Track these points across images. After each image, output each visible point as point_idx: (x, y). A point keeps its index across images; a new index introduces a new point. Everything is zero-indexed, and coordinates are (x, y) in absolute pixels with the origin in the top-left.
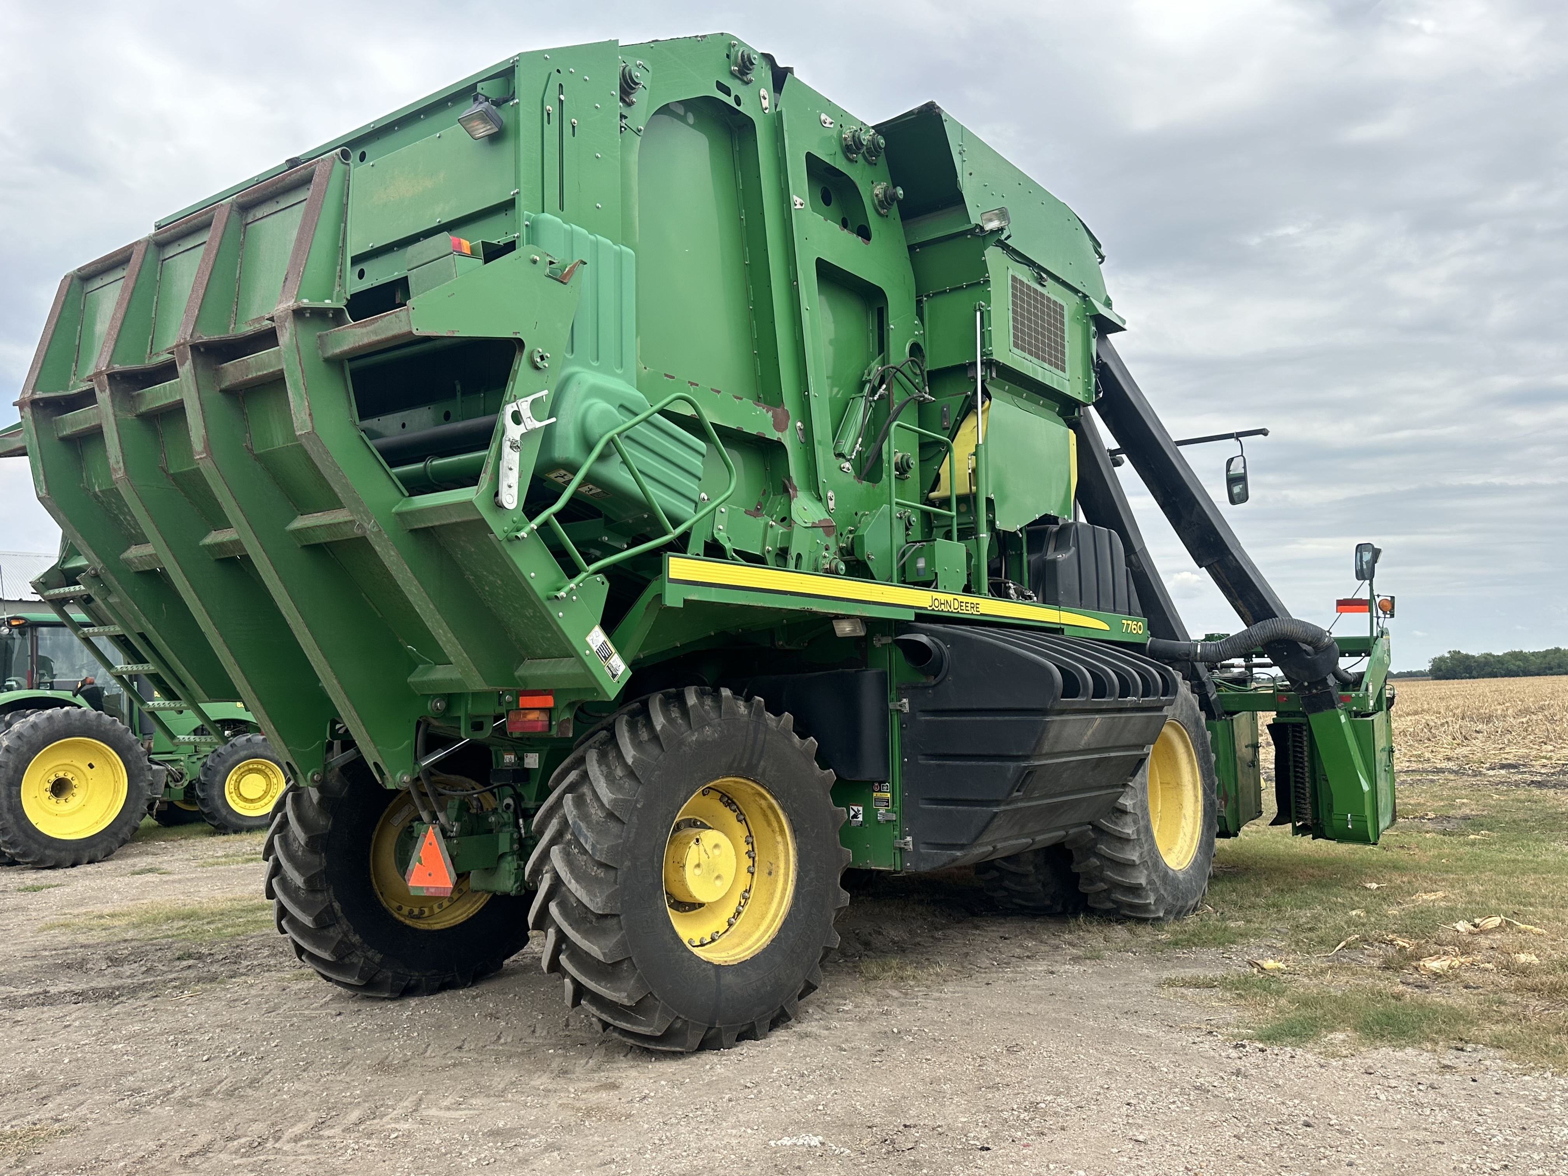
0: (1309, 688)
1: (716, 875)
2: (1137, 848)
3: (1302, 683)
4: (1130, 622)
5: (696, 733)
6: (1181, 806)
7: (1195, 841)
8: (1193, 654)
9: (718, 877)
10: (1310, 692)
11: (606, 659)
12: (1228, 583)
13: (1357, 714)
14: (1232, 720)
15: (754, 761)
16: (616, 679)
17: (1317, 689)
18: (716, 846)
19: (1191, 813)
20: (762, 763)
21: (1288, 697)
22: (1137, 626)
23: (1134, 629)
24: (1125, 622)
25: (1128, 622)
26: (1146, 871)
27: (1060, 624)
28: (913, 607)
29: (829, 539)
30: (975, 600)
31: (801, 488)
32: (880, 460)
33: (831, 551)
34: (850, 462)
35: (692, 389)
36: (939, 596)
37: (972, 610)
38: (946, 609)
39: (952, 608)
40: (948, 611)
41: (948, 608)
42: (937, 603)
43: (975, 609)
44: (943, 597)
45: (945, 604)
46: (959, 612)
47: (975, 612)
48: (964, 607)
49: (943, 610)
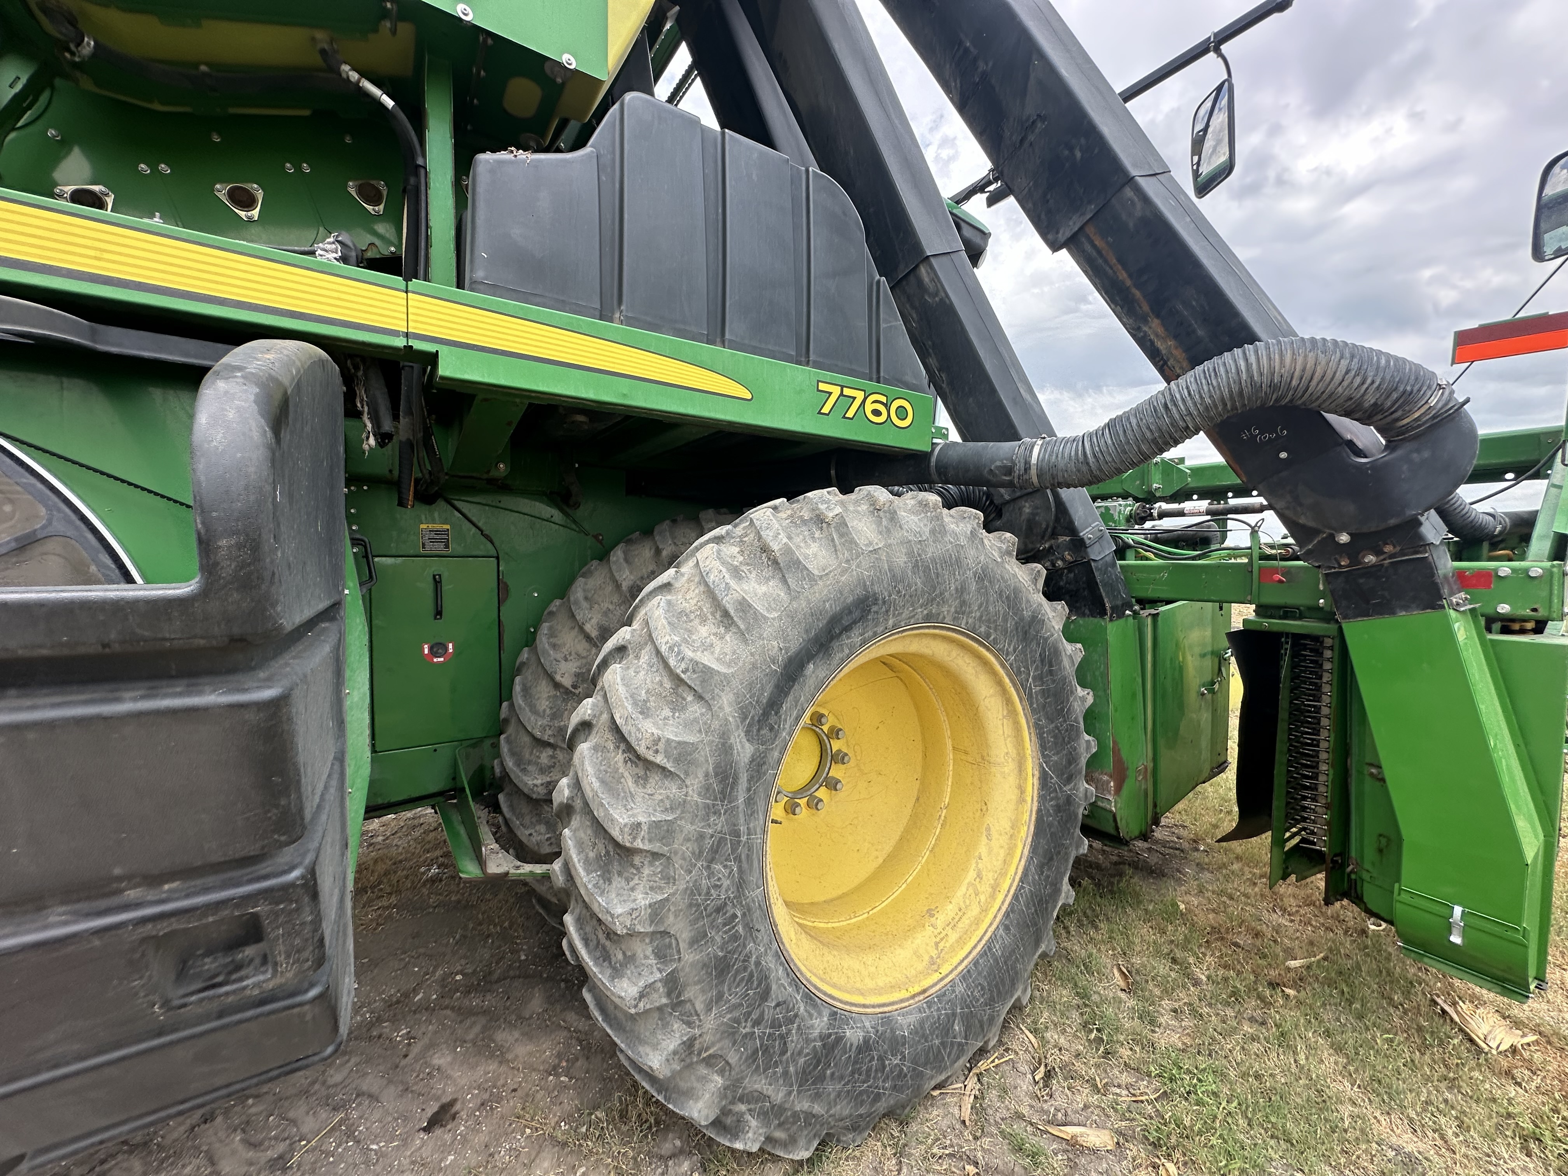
0: (1353, 550)
3: (1332, 537)
4: (860, 395)
6: (984, 807)
7: (1000, 897)
8: (1020, 466)
10: (1355, 559)
12: (1123, 275)
13: (1508, 625)
14: (1155, 616)
17: (1378, 552)
19: (1006, 824)
21: (1287, 572)
22: (887, 406)
23: (877, 413)
24: (836, 391)
25: (846, 391)
26: (721, 1072)
27: (407, 335)
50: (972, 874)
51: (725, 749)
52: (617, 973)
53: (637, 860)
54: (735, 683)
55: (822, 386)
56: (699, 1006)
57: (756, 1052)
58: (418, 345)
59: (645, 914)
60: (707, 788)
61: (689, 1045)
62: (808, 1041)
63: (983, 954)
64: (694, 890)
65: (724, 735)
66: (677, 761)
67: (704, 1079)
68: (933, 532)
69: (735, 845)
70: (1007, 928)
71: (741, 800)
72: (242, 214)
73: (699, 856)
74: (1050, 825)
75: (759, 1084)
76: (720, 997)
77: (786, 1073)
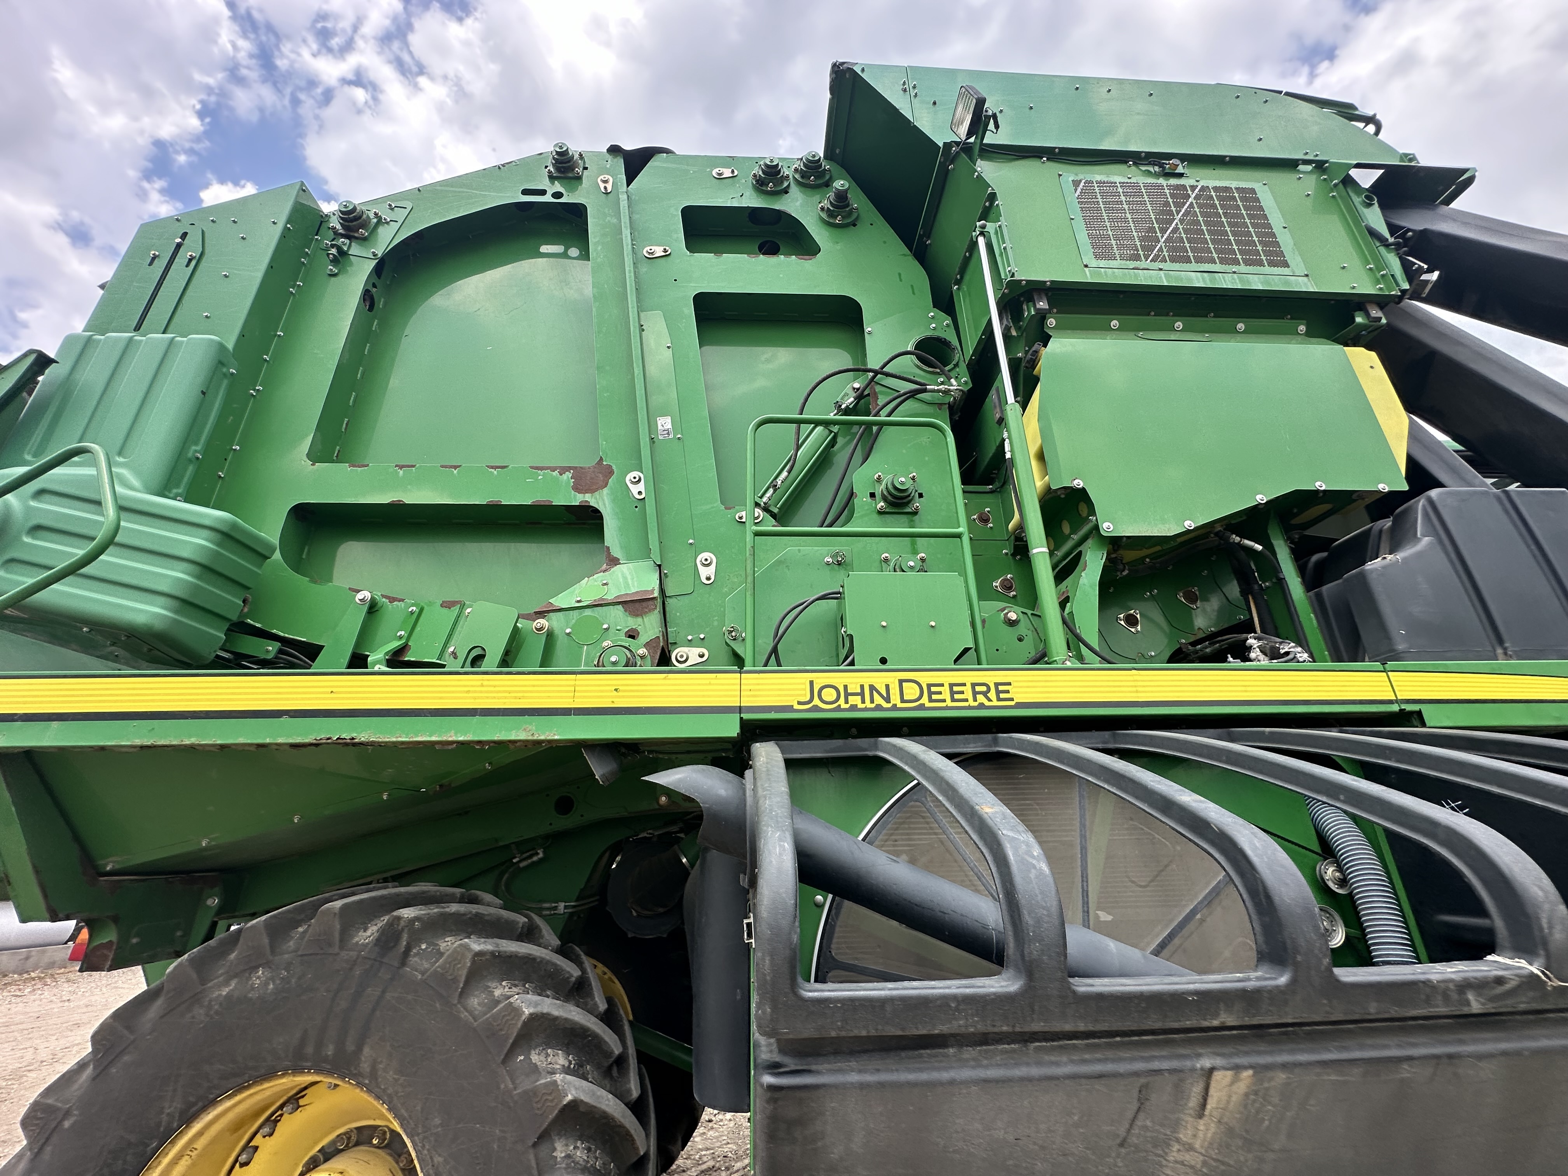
5: (233, 984)
15: (350, 1047)
20: (367, 1051)
27: (1397, 701)
28: (740, 709)
29: (639, 620)
30: (991, 678)
31: (630, 558)
32: (852, 494)
33: (644, 638)
34: (766, 509)
35: (401, 472)
36: (839, 679)
37: (981, 699)
38: (868, 704)
39: (895, 699)
40: (879, 708)
41: (878, 700)
42: (829, 695)
43: (992, 694)
44: (853, 680)
45: (862, 694)
46: (922, 707)
47: (995, 703)
48: (946, 695)
49: (854, 708)
58: (1407, 707)
72: (1133, 630)
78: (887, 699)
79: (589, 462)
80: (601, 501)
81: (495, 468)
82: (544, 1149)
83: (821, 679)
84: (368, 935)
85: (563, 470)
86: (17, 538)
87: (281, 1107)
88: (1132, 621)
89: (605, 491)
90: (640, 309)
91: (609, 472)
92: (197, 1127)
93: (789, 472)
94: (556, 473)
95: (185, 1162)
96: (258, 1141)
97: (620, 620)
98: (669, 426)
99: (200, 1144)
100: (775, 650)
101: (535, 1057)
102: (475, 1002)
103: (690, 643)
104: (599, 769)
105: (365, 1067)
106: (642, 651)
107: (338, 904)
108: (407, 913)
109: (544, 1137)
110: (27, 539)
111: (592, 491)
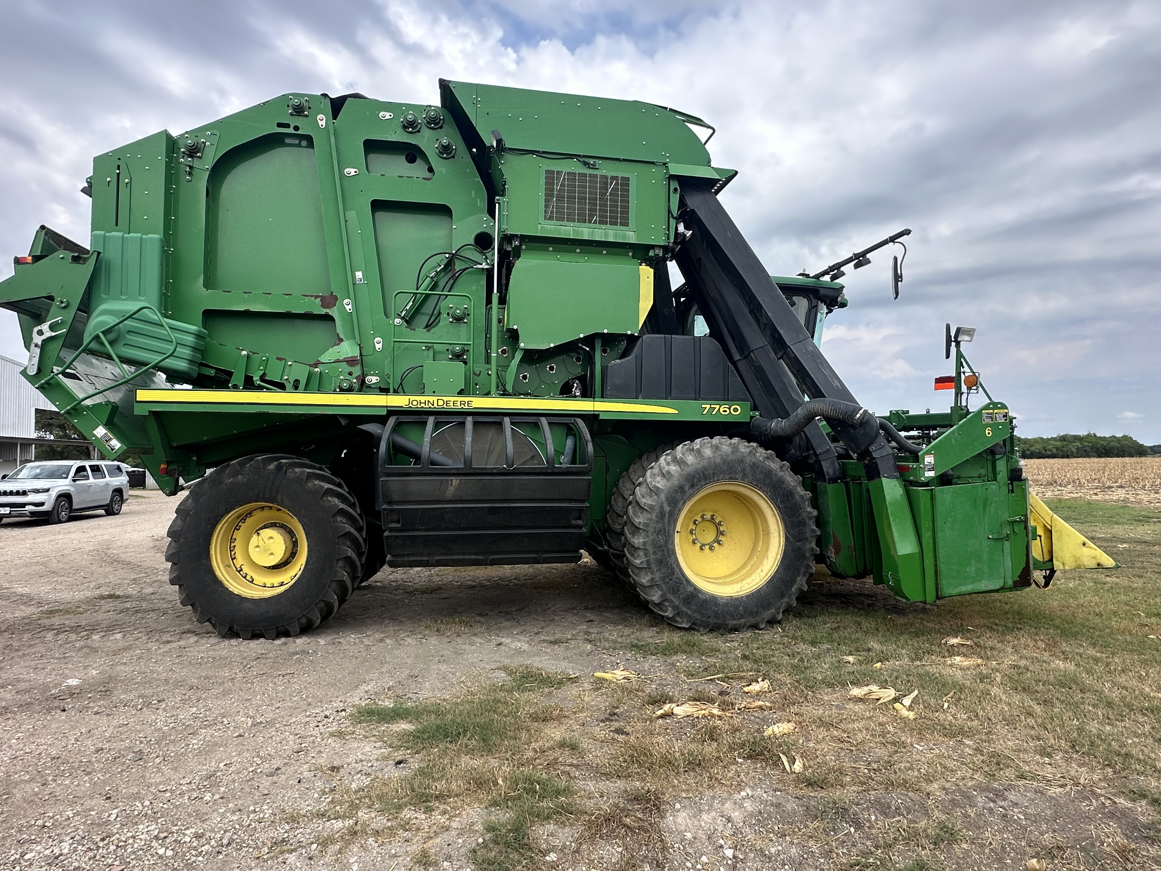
1: (270, 552)
2: (649, 574)
4: (718, 407)
6: (767, 548)
7: (767, 576)
8: (769, 429)
9: (272, 554)
11: (107, 441)
12: (794, 371)
15: (274, 494)
16: (114, 451)
18: (271, 538)
19: (773, 554)
20: (279, 496)
22: (729, 409)
23: (725, 411)
24: (708, 406)
25: (712, 406)
26: (661, 590)
27: (594, 411)
28: (387, 407)
29: (353, 368)
30: (466, 399)
31: (347, 339)
32: (440, 313)
33: (355, 375)
34: (403, 318)
35: (246, 295)
36: (418, 398)
37: (462, 406)
38: (427, 406)
39: (435, 405)
40: (430, 407)
41: (430, 405)
42: (415, 403)
43: (466, 405)
44: (423, 399)
45: (425, 403)
46: (444, 408)
47: (467, 407)
48: (452, 404)
49: (422, 407)
50: (760, 570)
51: (662, 507)
52: (635, 559)
53: (640, 531)
54: (665, 492)
55: (703, 406)
56: (655, 570)
57: (670, 588)
58: (596, 413)
59: (642, 544)
60: (657, 516)
61: (652, 579)
62: (686, 591)
63: (756, 592)
64: (653, 540)
65: (662, 504)
66: (650, 509)
67: (657, 592)
68: (732, 452)
69: (665, 532)
70: (767, 587)
71: (666, 521)
73: (655, 532)
74: (790, 556)
75: (671, 597)
76: (660, 569)
77: (679, 597)
78: (433, 405)
79: (327, 294)
80: (333, 312)
81: (287, 295)
82: (334, 518)
83: (412, 398)
84: (272, 466)
85: (316, 297)
86: (125, 336)
87: (246, 516)
88: (552, 369)
89: (335, 308)
90: (345, 209)
91: (336, 298)
92: (230, 515)
93: (413, 302)
94: (313, 298)
95: (226, 524)
96: (240, 524)
97: (345, 367)
98: (361, 276)
99: (230, 520)
100: (401, 384)
101: (329, 498)
102: (310, 485)
103: (372, 375)
104: (343, 422)
105: (279, 500)
106: (355, 381)
107: (260, 458)
108: (284, 461)
109: (334, 515)
110: (128, 336)
111: (330, 308)
